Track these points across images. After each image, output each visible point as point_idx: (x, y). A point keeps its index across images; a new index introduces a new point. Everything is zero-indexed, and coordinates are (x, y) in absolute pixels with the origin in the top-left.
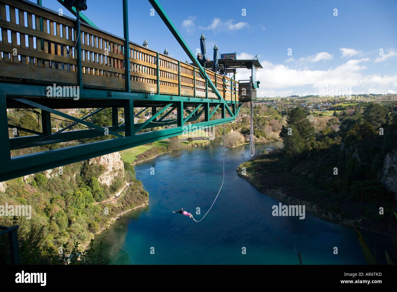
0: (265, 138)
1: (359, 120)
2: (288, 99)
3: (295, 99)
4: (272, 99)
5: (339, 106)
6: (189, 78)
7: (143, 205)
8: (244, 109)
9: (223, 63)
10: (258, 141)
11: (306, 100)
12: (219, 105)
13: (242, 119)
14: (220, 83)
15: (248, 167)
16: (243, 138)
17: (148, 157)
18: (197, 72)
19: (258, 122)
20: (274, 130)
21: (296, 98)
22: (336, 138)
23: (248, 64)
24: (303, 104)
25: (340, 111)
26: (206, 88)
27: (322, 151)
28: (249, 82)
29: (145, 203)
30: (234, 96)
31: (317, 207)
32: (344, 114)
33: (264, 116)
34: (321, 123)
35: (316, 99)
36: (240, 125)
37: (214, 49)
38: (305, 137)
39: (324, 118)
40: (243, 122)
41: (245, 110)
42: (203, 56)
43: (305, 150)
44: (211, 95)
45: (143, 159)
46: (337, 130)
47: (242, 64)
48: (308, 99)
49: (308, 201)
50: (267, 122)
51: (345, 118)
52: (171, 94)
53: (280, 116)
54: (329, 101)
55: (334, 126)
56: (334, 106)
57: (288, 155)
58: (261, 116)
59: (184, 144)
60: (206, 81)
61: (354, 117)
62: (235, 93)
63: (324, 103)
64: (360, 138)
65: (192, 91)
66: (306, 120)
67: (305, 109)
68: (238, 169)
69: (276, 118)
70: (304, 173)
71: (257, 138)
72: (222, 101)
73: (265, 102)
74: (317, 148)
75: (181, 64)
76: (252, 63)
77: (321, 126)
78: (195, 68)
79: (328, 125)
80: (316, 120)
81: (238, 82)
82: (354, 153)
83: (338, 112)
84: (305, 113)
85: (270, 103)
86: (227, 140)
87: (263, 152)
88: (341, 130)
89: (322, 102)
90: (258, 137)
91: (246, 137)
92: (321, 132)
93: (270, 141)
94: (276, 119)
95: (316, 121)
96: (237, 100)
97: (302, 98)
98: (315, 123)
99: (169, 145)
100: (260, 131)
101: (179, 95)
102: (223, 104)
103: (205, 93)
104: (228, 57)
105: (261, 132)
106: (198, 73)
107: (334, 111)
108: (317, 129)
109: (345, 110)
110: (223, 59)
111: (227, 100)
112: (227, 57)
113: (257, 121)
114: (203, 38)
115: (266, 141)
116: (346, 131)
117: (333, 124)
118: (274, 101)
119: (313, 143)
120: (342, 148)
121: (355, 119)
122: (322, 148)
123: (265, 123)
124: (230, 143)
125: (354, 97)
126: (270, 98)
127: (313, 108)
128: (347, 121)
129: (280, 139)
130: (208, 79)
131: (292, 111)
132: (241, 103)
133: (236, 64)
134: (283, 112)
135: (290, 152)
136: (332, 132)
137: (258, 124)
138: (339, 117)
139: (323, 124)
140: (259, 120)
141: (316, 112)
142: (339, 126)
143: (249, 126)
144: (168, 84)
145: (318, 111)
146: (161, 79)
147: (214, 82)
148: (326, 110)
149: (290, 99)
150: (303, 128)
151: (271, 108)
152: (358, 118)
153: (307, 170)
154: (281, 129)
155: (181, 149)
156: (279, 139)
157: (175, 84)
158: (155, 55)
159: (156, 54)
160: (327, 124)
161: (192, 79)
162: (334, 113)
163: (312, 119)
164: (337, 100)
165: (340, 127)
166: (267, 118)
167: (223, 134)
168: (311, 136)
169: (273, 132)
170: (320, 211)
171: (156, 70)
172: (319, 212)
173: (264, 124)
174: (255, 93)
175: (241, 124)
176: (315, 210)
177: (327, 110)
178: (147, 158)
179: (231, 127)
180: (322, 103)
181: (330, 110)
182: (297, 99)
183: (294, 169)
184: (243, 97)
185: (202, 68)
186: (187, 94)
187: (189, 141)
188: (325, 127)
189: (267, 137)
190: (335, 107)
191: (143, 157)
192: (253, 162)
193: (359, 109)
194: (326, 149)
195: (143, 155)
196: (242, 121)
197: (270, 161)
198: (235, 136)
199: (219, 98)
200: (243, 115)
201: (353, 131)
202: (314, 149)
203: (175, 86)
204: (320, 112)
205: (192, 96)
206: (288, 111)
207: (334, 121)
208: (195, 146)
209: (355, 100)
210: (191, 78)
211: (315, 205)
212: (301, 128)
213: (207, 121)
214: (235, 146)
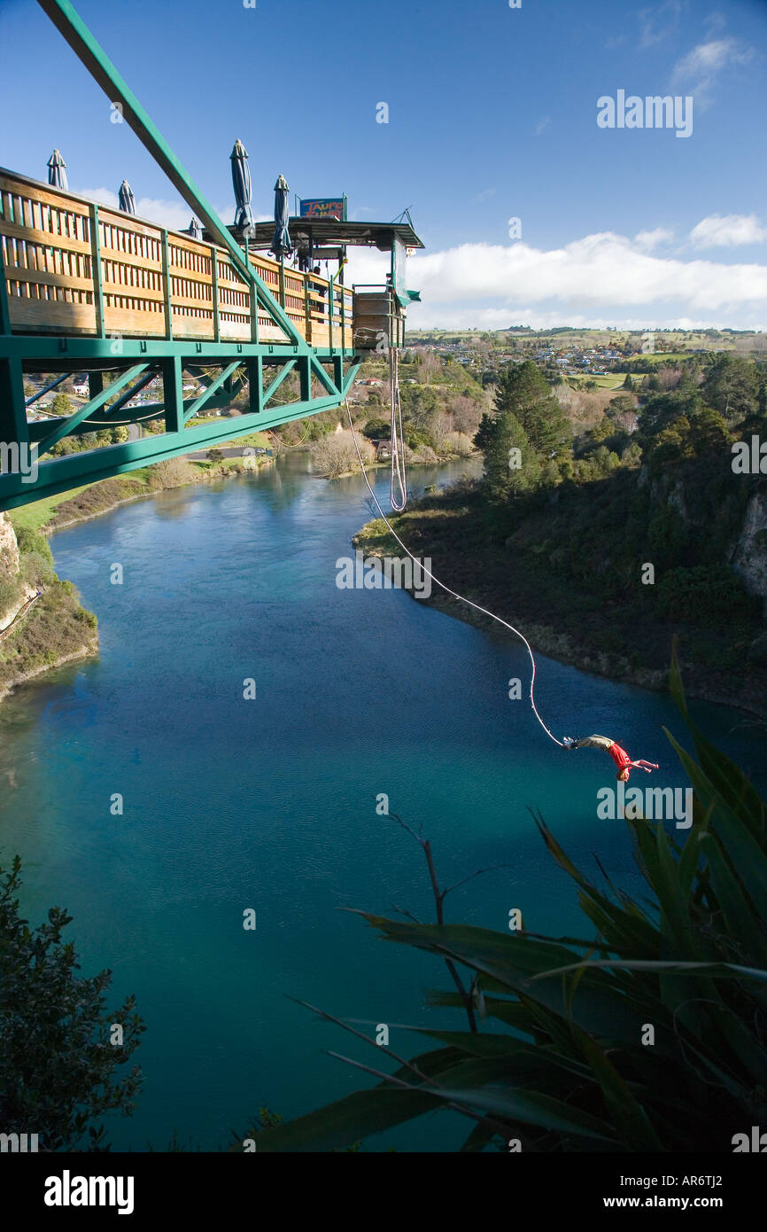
0: (435, 450)
1: (690, 403)
2: (501, 338)
3: (519, 339)
4: (455, 336)
5: (639, 361)
6: (199, 283)
7: (84, 651)
8: (374, 364)
9: (307, 229)
10: (415, 457)
11: (552, 341)
12: (293, 362)
13: (369, 393)
14: (296, 294)
15: (384, 534)
16: (370, 451)
17: (90, 509)
18: (223, 263)
19: (414, 403)
20: (459, 428)
21: (523, 334)
22: (627, 453)
23: (383, 237)
24: (542, 351)
25: (642, 376)
26: (253, 311)
27: (590, 487)
28: (383, 290)
29: (88, 645)
30: (337, 332)
31: (569, 639)
32: (653, 385)
33: (431, 386)
34: (589, 409)
35: (579, 339)
36: (362, 413)
37: (276, 189)
38: (546, 447)
39: (598, 395)
40: (371, 402)
41: (378, 367)
42: (241, 210)
43: (543, 485)
44: (268, 332)
45: (76, 516)
46: (632, 427)
47: (364, 234)
48: (558, 337)
49: (546, 624)
50: (439, 404)
51: (653, 394)
52: (141, 334)
53: (476, 388)
54: (615, 345)
55: (625, 417)
56: (628, 360)
57: (496, 498)
58: (423, 387)
59: (197, 467)
60: (252, 288)
61: (678, 394)
62: (342, 325)
63: (601, 350)
64: (689, 452)
65: (208, 324)
66: (549, 399)
67: (549, 366)
68: (356, 540)
69: (466, 391)
70: (538, 550)
71: (411, 451)
72: (303, 350)
73: (436, 343)
74: (575, 479)
75: (170, 239)
76: (393, 233)
77: (590, 416)
78: (218, 251)
79: (609, 414)
80: (578, 398)
81: (351, 289)
82: (672, 493)
83: (637, 378)
84: (547, 377)
85: (448, 347)
86: (324, 457)
87: (426, 489)
88: (642, 430)
89: (596, 348)
90: (413, 446)
91: (380, 446)
92: (588, 433)
93: (448, 459)
94: (466, 394)
95: (576, 402)
96: (349, 345)
97: (539, 335)
98: (574, 410)
99: (153, 471)
100: (419, 431)
101: (167, 338)
102: (306, 358)
103: (248, 327)
104: (323, 211)
105: (423, 431)
106: (227, 264)
107: (625, 375)
108: (578, 426)
109: (656, 372)
110: (307, 216)
111: (318, 346)
112: (318, 211)
113: (413, 398)
114: (240, 153)
115: (436, 457)
116: (654, 433)
117: (622, 411)
118: (462, 343)
119: (565, 466)
120: (641, 481)
121: (681, 398)
122: (588, 478)
123: (434, 405)
124: (332, 465)
125: (681, 336)
126: (449, 334)
127: (568, 365)
128: (658, 403)
129: (476, 453)
130: (257, 284)
131: (512, 373)
132: (360, 353)
133: (346, 234)
134: (485, 374)
135: (501, 492)
136: (617, 434)
137: (413, 410)
138: (639, 391)
139: (595, 413)
140: (418, 396)
141: (578, 377)
142: (637, 418)
143: (389, 414)
144: (133, 303)
145: (583, 373)
146: (109, 287)
147: (277, 292)
148: (604, 371)
149: (507, 338)
150: (540, 423)
151: (452, 363)
152: (689, 397)
153: (546, 542)
154: (479, 425)
155: (188, 483)
156: (472, 454)
157: (155, 302)
158: (86, 211)
159: (87, 208)
160: (605, 411)
161: (207, 284)
162: (626, 381)
163: (564, 396)
164: (636, 343)
165: (639, 422)
166: (439, 393)
167: (313, 437)
168: (560, 445)
169: (456, 434)
170: (577, 649)
171: (93, 259)
172: (575, 653)
173: (430, 410)
174: (401, 323)
175: (366, 409)
176: (565, 649)
177: (609, 370)
178: (87, 514)
179: (336, 418)
180: (594, 351)
181: (615, 371)
182: (526, 336)
183: (512, 537)
184: (366, 337)
185: (238, 249)
186: (194, 333)
187: (214, 460)
188: (601, 420)
189: (439, 447)
190: (629, 363)
191: (76, 510)
192: (398, 519)
193: (693, 372)
194: (599, 481)
195: (75, 503)
196: (367, 399)
197: (447, 515)
198: (348, 444)
199: (294, 342)
200: (372, 383)
201: (672, 434)
202: (567, 482)
203: (153, 310)
204: (587, 378)
205: (210, 338)
206: (500, 372)
207: (623, 404)
208: (231, 473)
209: (684, 345)
210: (203, 284)
211: (563, 635)
212: (535, 423)
213: (258, 412)
214: (348, 475)
